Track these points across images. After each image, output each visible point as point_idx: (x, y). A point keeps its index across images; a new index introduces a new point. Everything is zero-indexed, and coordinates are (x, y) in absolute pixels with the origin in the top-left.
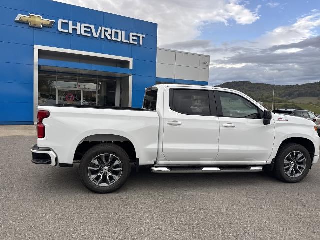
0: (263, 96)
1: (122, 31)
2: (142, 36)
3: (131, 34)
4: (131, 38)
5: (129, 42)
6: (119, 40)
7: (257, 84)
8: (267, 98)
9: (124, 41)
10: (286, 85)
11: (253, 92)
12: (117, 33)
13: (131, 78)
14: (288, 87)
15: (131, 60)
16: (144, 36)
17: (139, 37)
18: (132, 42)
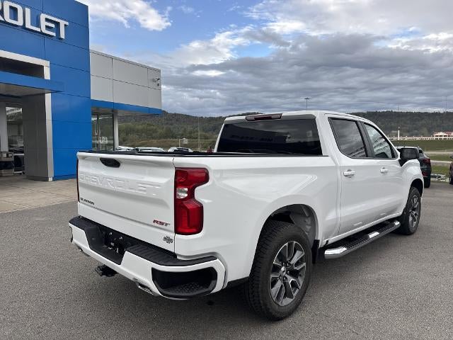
0: (185, 131)
1: (24, 6)
2: (62, 23)
3: (43, 17)
4: (43, 23)
5: (38, 30)
6: (20, 23)
7: (175, 114)
8: (191, 133)
9: (28, 25)
10: (208, 117)
11: (172, 124)
12: (14, 10)
13: (48, 97)
14: (211, 119)
15: (46, 64)
16: (67, 23)
17: (57, 24)
18: (45, 31)
